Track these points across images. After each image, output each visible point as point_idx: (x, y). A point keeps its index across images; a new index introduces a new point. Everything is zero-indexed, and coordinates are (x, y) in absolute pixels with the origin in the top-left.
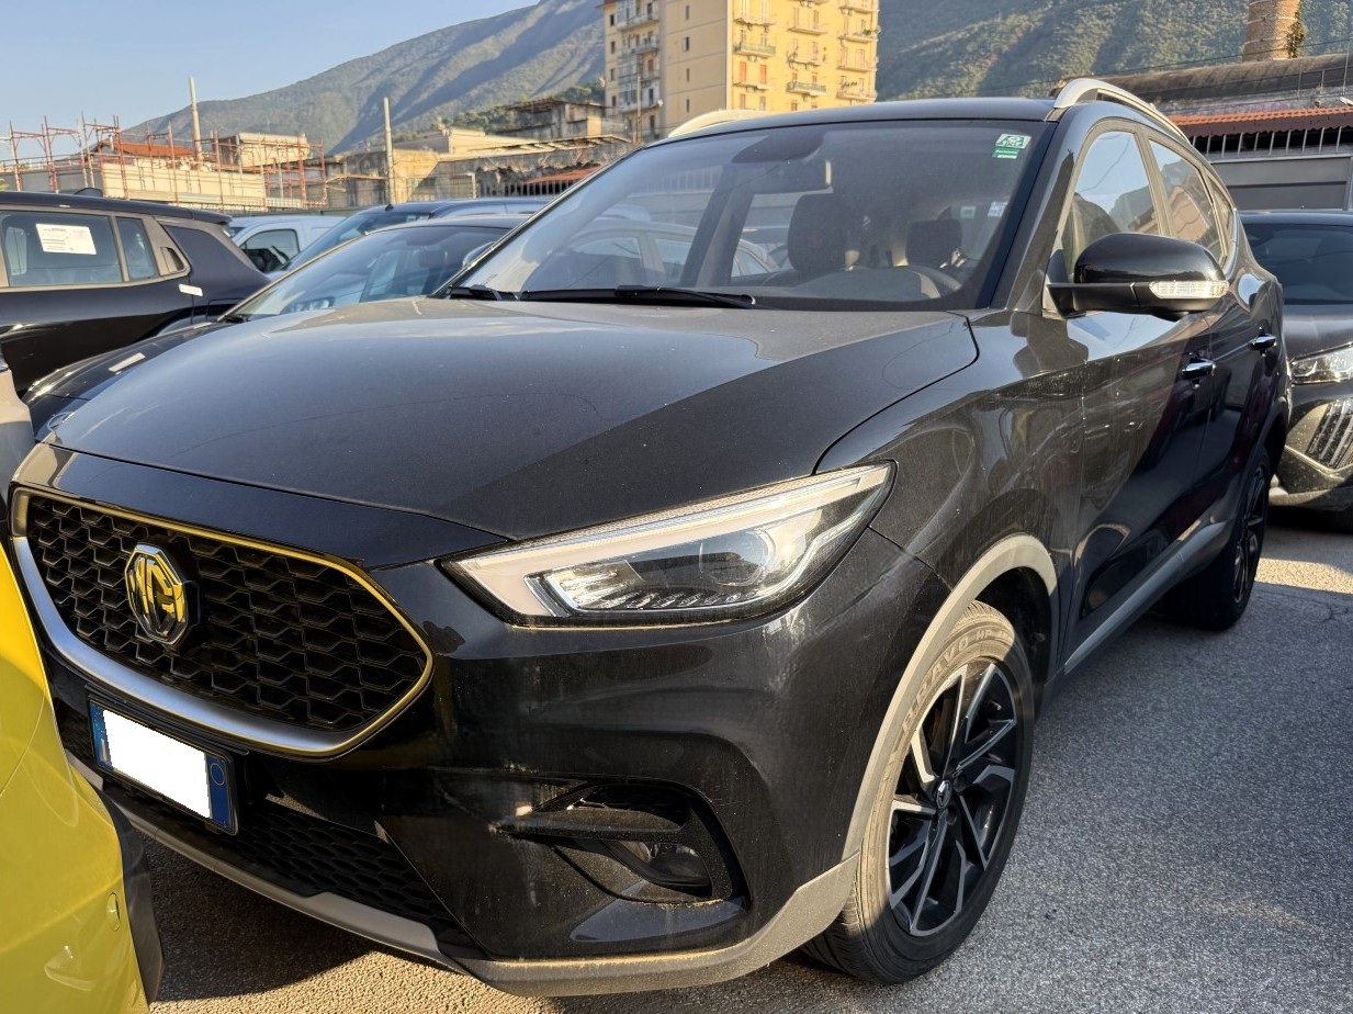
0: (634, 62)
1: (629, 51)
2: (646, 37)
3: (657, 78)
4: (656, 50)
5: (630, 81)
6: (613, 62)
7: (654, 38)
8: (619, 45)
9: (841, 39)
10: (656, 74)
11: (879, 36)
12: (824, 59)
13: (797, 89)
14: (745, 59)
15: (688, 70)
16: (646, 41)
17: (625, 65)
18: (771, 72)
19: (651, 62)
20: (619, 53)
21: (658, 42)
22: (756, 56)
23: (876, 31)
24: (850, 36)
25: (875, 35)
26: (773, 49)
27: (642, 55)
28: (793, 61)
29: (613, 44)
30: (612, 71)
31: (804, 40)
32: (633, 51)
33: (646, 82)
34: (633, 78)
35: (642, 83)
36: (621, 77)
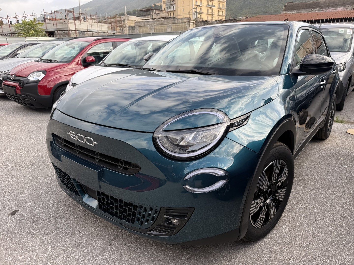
3: (175, 4)
13: (209, 6)
15: (183, 2)
18: (202, 2)
30: (164, 2)
33: (172, 4)
34: (169, 3)
35: (171, 5)
36: (166, 3)
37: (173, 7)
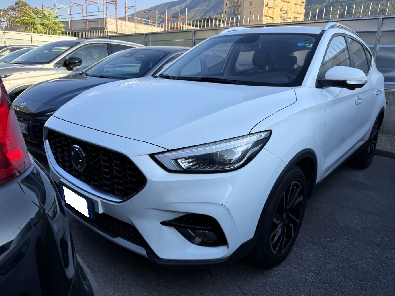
0: (233, 9)
1: (231, 6)
2: (237, 2)
3: (240, 14)
4: (240, 6)
5: (231, 14)
6: (226, 9)
7: (239, 2)
8: (228, 4)
9: (295, 4)
10: (239, 12)
11: (306, 4)
12: (290, 10)
13: (282, 18)
14: (268, 8)
15: (251, 11)
16: (237, 3)
17: (230, 10)
18: (275, 12)
19: (238, 9)
20: (228, 6)
21: (240, 3)
22: (272, 8)
23: (305, 2)
24: (298, 3)
25: (305, 3)
26: (277, 6)
27: (235, 7)
28: (282, 10)
29: (226, 4)
30: (226, 11)
31: (285, 4)
32: (233, 6)
33: (236, 15)
34: (232, 13)
35: (234, 15)
36: (228, 13)
37: (237, 18)
